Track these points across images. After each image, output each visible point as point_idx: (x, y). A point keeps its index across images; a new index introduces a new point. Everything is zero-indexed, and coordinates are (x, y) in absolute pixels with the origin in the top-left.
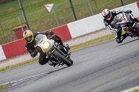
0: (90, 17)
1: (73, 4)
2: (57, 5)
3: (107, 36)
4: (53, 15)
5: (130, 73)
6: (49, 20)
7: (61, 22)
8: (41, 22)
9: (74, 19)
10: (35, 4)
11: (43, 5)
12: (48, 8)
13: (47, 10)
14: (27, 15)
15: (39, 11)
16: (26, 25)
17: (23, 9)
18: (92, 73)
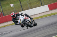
0: (28, 10)
1: (22, 4)
2: (15, 5)
3: (35, 18)
4: (13, 8)
6: (11, 10)
7: (16, 11)
8: (8, 11)
9: (22, 10)
10: (6, 4)
11: (9, 4)
12: (11, 5)
13: (11, 6)
14: (3, 8)
15: (8, 7)
16: (2, 12)
17: (1, 5)
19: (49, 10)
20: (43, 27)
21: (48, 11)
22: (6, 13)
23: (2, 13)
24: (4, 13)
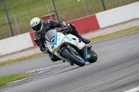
0: (119, 8)
3: (135, 27)
4: (82, 4)
6: (77, 9)
7: (90, 12)
8: (70, 11)
9: (103, 9)
16: (54, 13)
22: (64, 17)
23: (53, 16)
24: (60, 16)
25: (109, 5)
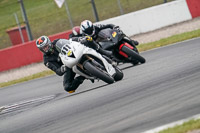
0: (118, 17)
4: (65, 12)
5: (171, 101)
6: (58, 19)
7: (76, 23)
8: (48, 22)
13: (56, 5)
14: (27, 11)
15: (45, 6)
16: (25, 25)
17: (21, 2)
18: (117, 99)
19: (189, 17)
20: (169, 80)
21: (187, 21)
23: (23, 29)
24: (33, 29)
25: (104, 13)
